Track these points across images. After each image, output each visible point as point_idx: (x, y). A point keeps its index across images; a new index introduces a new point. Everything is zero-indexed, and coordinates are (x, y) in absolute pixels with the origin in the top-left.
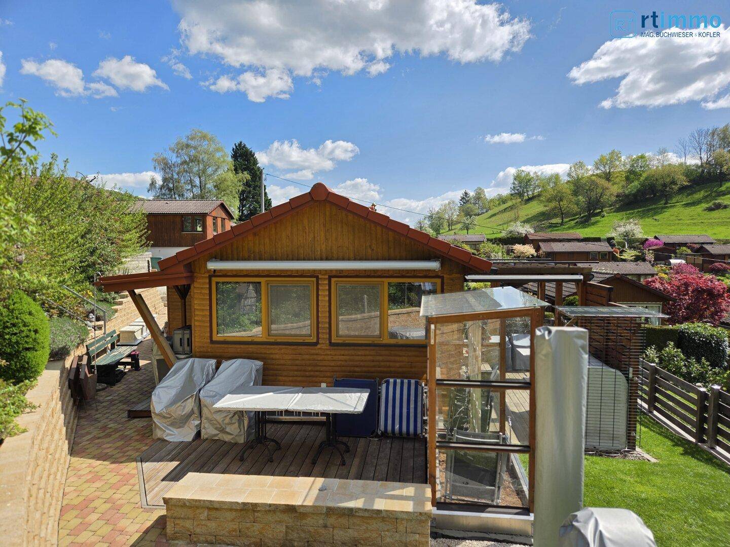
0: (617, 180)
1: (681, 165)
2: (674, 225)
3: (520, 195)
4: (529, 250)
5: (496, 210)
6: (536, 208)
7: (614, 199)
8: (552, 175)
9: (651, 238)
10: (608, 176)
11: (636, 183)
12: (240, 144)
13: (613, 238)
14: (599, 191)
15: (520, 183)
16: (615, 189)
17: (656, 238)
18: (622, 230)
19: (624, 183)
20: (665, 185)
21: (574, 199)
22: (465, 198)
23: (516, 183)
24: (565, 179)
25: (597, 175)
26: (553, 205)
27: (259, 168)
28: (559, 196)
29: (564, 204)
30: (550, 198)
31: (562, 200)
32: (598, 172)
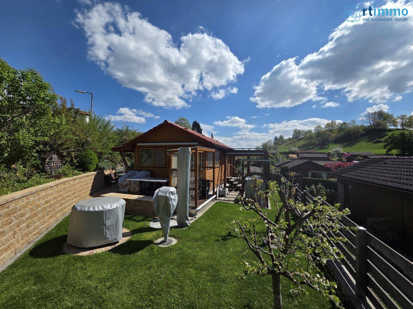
0: (335, 132)
1: (361, 126)
2: (358, 149)
3: (297, 138)
4: (295, 156)
5: (287, 143)
6: (302, 143)
7: (333, 139)
8: (308, 131)
9: (346, 153)
10: (331, 131)
11: (342, 133)
12: (195, 121)
13: (330, 153)
14: (327, 136)
15: (296, 133)
16: (334, 135)
17: (348, 153)
18: (334, 150)
19: (337, 133)
20: (355, 133)
21: (317, 139)
22: (276, 138)
23: (295, 133)
24: (313, 131)
25: (326, 130)
26: (308, 141)
27: (201, 129)
28: (311, 138)
29: (313, 141)
30: (308, 139)
31: (312, 139)
32: (327, 129)
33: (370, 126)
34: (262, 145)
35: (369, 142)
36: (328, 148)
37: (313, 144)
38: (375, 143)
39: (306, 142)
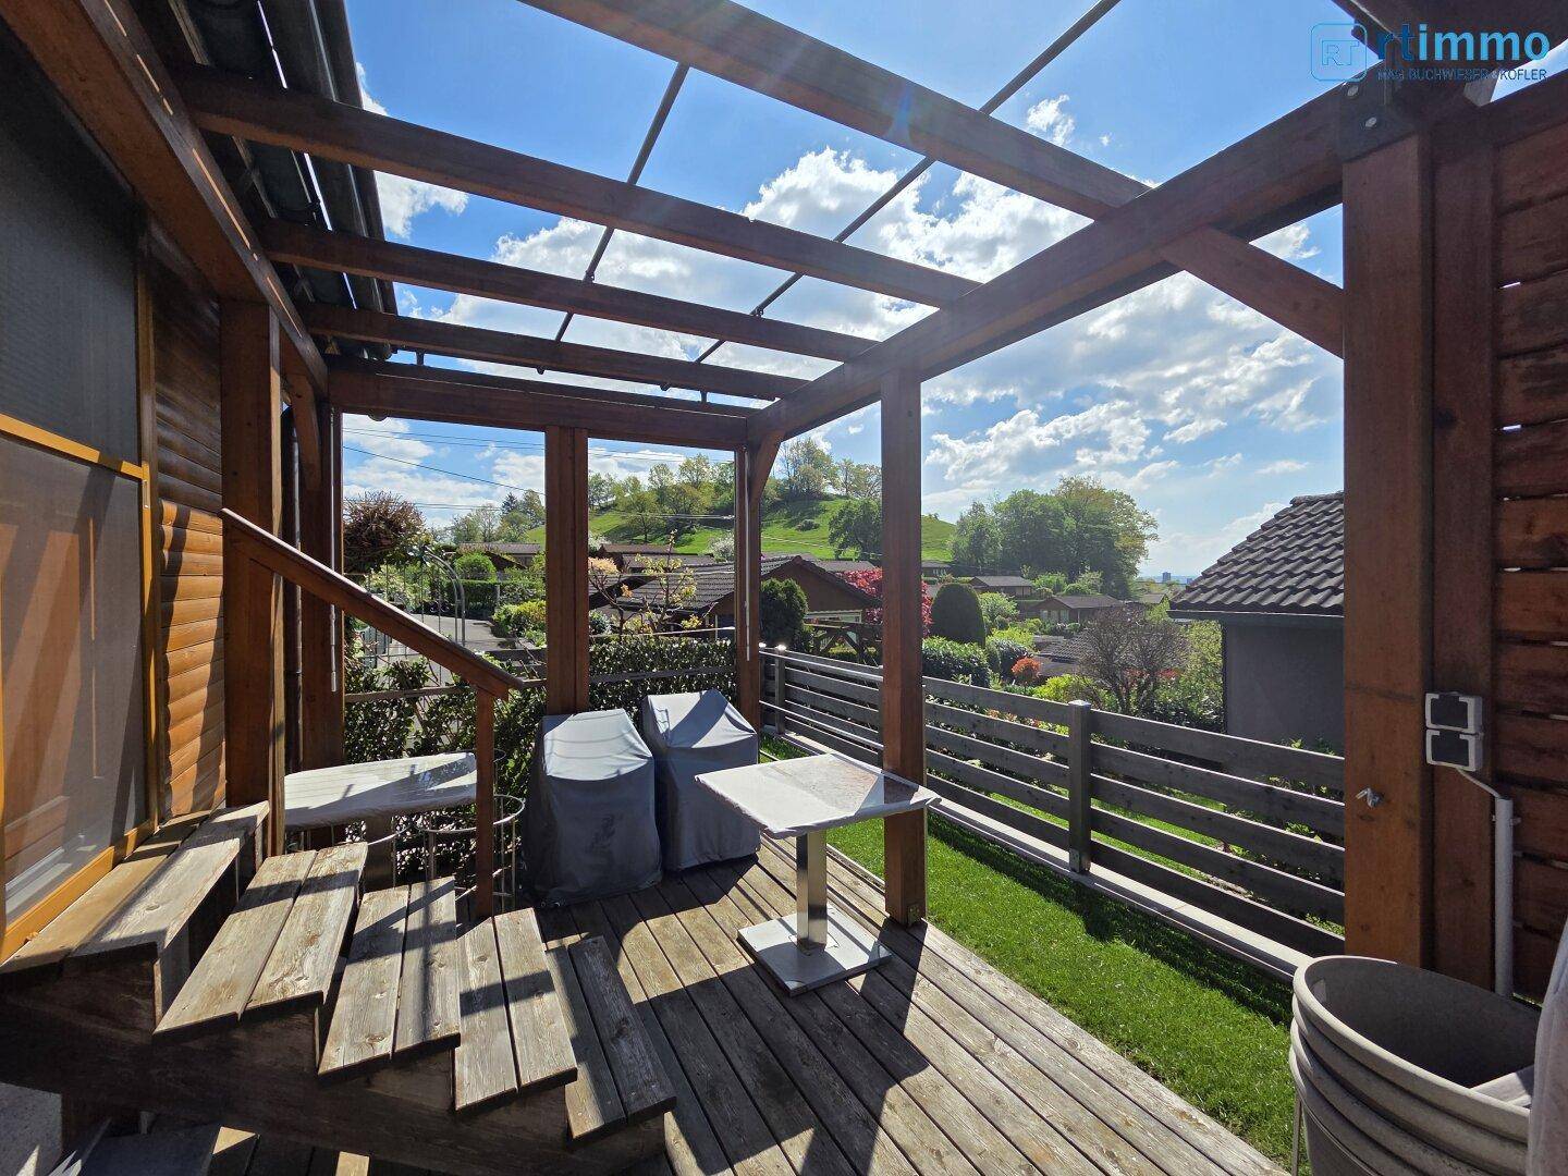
0: (707, 490)
7: (704, 512)
8: (627, 481)
10: (696, 485)
11: (726, 494)
14: (688, 501)
16: (706, 500)
19: (713, 494)
21: (659, 510)
22: (510, 504)
24: (647, 485)
25: (684, 482)
26: (633, 516)
28: (639, 504)
29: (648, 515)
30: (628, 509)
31: (643, 510)
32: (685, 479)
33: (789, 481)
34: (452, 528)
35: (791, 525)
36: (691, 540)
37: (646, 528)
38: (803, 529)
39: (623, 518)
